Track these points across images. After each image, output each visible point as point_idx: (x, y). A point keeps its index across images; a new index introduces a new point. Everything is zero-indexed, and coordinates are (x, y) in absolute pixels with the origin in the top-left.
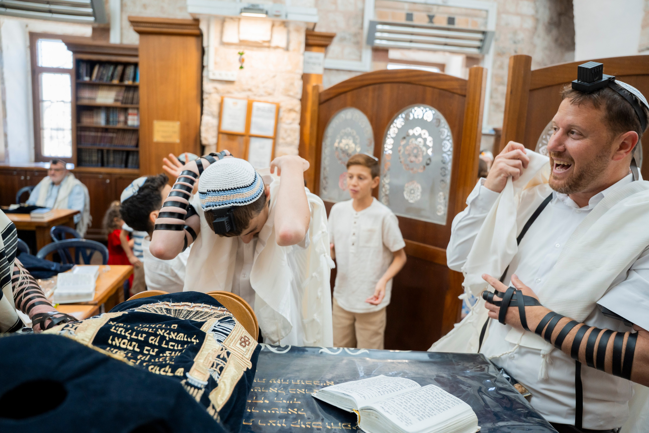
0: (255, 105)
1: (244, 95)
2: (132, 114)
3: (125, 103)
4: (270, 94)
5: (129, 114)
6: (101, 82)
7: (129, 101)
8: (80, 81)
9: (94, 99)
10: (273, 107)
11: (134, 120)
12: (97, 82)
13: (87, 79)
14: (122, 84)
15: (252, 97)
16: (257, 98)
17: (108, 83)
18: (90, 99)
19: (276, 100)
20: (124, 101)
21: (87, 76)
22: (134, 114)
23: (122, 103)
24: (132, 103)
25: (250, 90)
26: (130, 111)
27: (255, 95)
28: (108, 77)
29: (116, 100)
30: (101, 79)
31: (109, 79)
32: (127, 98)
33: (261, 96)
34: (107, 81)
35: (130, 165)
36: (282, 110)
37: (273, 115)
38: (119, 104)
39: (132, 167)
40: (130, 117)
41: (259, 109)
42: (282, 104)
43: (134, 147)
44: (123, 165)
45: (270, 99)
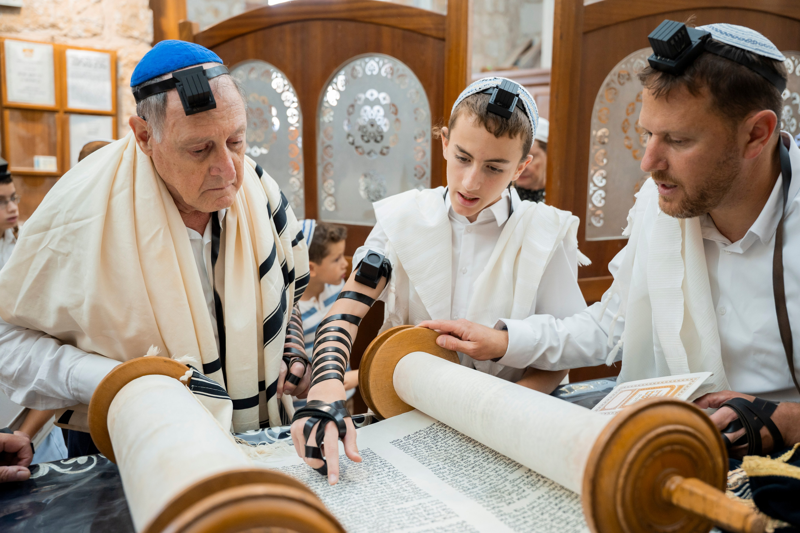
0: (70, 54)
1: (45, 34)
4: (95, 35)
10: (106, 58)
15: (61, 40)
16: (70, 42)
19: (108, 46)
25: (53, 26)
27: (65, 35)
33: (80, 37)
36: (121, 63)
37: (106, 73)
41: (78, 62)
42: (120, 53)
45: (96, 43)
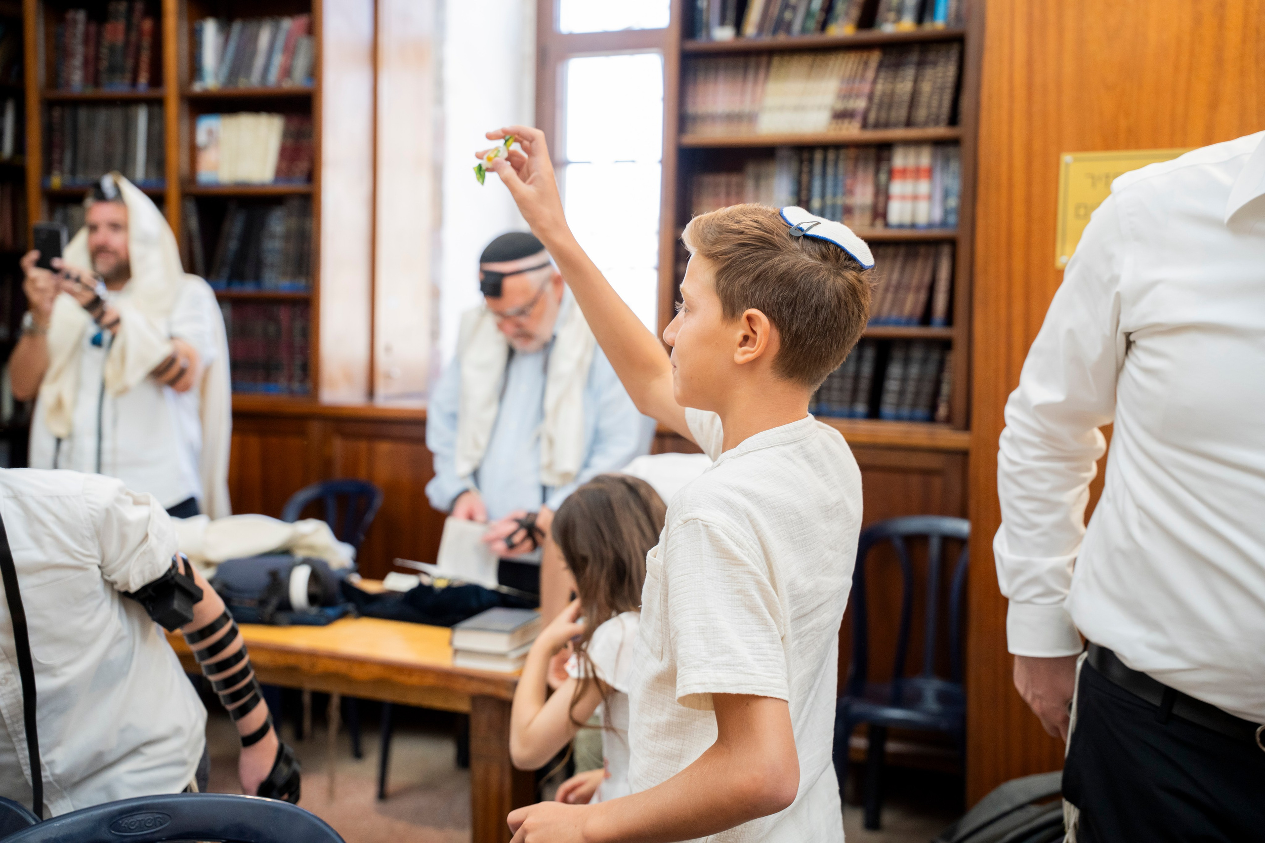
2: (904, 173)
3: (877, 126)
5: (891, 174)
6: (782, 39)
7: (901, 113)
8: (699, 43)
9: (751, 118)
11: (915, 198)
12: (767, 40)
13: (723, 35)
14: (867, 35)
17: (815, 38)
18: (733, 118)
20: (872, 117)
21: (723, 22)
22: (917, 173)
23: (864, 125)
24: (909, 123)
26: (900, 159)
28: (809, 14)
29: (841, 115)
30: (782, 25)
31: (812, 24)
32: (888, 103)
34: (804, 30)
35: (888, 408)
38: (852, 131)
39: (898, 418)
40: (897, 188)
43: (908, 322)
44: (861, 408)
